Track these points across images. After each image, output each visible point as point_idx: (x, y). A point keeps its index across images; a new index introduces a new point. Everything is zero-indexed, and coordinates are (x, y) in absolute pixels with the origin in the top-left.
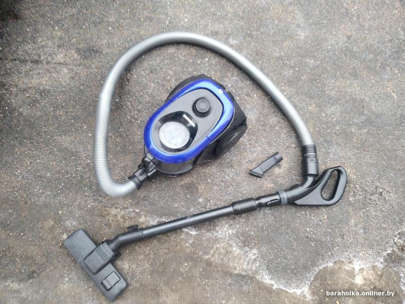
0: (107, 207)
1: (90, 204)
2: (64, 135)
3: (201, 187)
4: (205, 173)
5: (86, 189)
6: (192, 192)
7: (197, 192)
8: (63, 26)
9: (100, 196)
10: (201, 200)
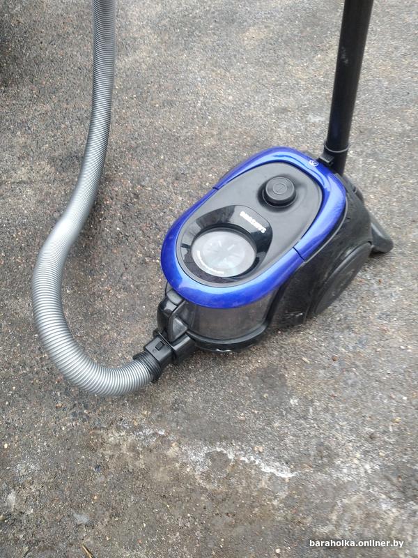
0: (100, 429)
1: (65, 425)
2: (23, 296)
3: (292, 375)
4: (294, 344)
5: (59, 394)
6: (272, 387)
7: (284, 385)
8: (29, 129)
9: (86, 407)
10: (293, 402)
